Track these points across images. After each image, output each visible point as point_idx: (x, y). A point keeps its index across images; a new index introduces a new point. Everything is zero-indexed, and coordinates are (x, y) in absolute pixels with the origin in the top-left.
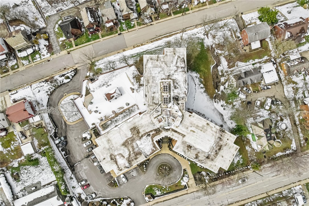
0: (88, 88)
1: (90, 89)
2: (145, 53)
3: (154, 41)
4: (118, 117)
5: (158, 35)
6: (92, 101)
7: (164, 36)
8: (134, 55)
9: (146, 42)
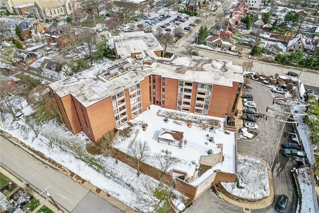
0: (197, 172)
1: (196, 170)
2: (83, 157)
3: (56, 165)
4: (190, 119)
5: (44, 166)
6: (207, 154)
7: (42, 160)
8: (96, 167)
9: (64, 172)
